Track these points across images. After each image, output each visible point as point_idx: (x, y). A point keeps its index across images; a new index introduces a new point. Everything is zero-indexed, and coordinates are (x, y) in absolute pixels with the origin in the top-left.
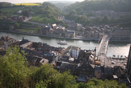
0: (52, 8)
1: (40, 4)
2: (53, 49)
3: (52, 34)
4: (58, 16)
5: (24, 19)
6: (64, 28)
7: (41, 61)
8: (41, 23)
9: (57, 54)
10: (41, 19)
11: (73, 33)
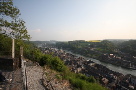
0: (110, 44)
1: (101, 41)
2: (112, 72)
3: (109, 60)
4: (114, 49)
5: (91, 49)
6: (120, 58)
7: (103, 79)
8: (101, 52)
9: (116, 77)
10: (101, 50)
11: (130, 63)
